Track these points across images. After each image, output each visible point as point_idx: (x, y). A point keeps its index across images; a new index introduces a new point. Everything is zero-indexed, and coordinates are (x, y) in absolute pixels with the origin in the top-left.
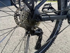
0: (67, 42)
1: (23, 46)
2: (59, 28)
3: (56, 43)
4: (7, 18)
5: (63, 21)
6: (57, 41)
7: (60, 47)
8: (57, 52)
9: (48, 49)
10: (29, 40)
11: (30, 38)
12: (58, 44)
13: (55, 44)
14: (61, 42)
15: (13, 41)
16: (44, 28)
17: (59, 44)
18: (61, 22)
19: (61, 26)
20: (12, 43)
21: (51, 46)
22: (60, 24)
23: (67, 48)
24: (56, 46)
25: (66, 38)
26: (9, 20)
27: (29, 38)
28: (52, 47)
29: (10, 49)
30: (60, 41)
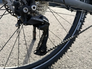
0: (90, 51)
1: (23, 53)
2: (80, 26)
3: (74, 52)
4: (8, 16)
5: (86, 16)
6: (76, 49)
7: (79, 57)
8: (74, 63)
9: (60, 59)
10: (33, 44)
11: (36, 42)
12: (77, 53)
13: (72, 52)
14: (82, 50)
15: (10, 45)
16: (58, 30)
17: (79, 52)
18: (83, 16)
19: (84, 23)
20: (8, 47)
21: (65, 54)
22: (82, 19)
23: (90, 59)
24: (73, 55)
25: (90, 45)
26: (10, 18)
27: (34, 42)
28: (67, 56)
29: (3, 55)
30: (81, 48)
